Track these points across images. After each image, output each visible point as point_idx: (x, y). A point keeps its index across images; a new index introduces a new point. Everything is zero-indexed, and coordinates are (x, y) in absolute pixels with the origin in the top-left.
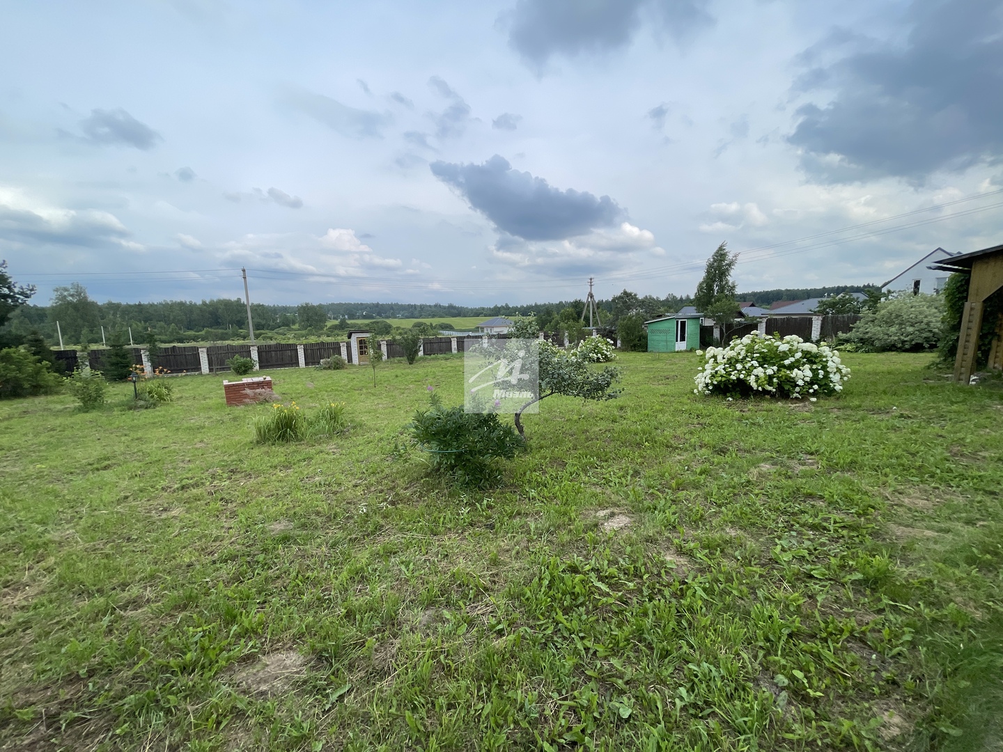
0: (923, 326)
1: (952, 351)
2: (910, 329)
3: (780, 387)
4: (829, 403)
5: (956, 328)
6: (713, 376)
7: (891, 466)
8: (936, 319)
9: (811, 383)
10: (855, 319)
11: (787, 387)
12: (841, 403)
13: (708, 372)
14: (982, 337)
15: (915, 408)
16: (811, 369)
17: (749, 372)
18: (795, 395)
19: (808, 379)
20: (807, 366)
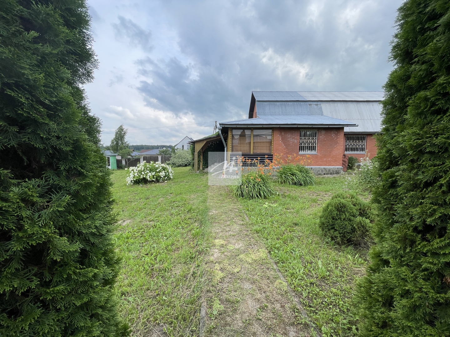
0: (187, 159)
1: (193, 165)
2: (184, 160)
3: (157, 179)
4: (171, 182)
5: (193, 159)
6: (134, 177)
7: (188, 192)
8: (190, 157)
9: (165, 177)
10: (170, 157)
11: (158, 179)
12: (173, 181)
13: (132, 176)
14: (198, 162)
15: (189, 180)
16: (165, 172)
17: (146, 174)
18: (161, 181)
19: (164, 175)
20: (163, 171)
